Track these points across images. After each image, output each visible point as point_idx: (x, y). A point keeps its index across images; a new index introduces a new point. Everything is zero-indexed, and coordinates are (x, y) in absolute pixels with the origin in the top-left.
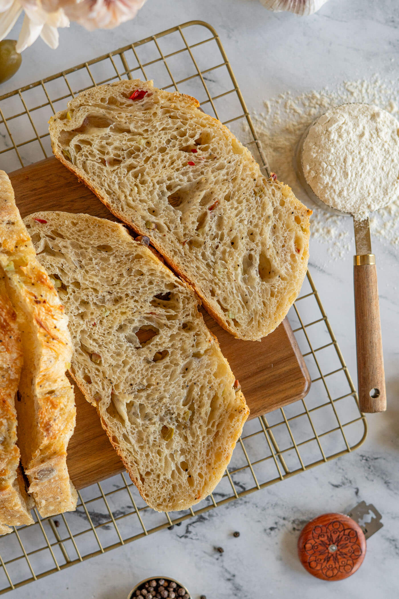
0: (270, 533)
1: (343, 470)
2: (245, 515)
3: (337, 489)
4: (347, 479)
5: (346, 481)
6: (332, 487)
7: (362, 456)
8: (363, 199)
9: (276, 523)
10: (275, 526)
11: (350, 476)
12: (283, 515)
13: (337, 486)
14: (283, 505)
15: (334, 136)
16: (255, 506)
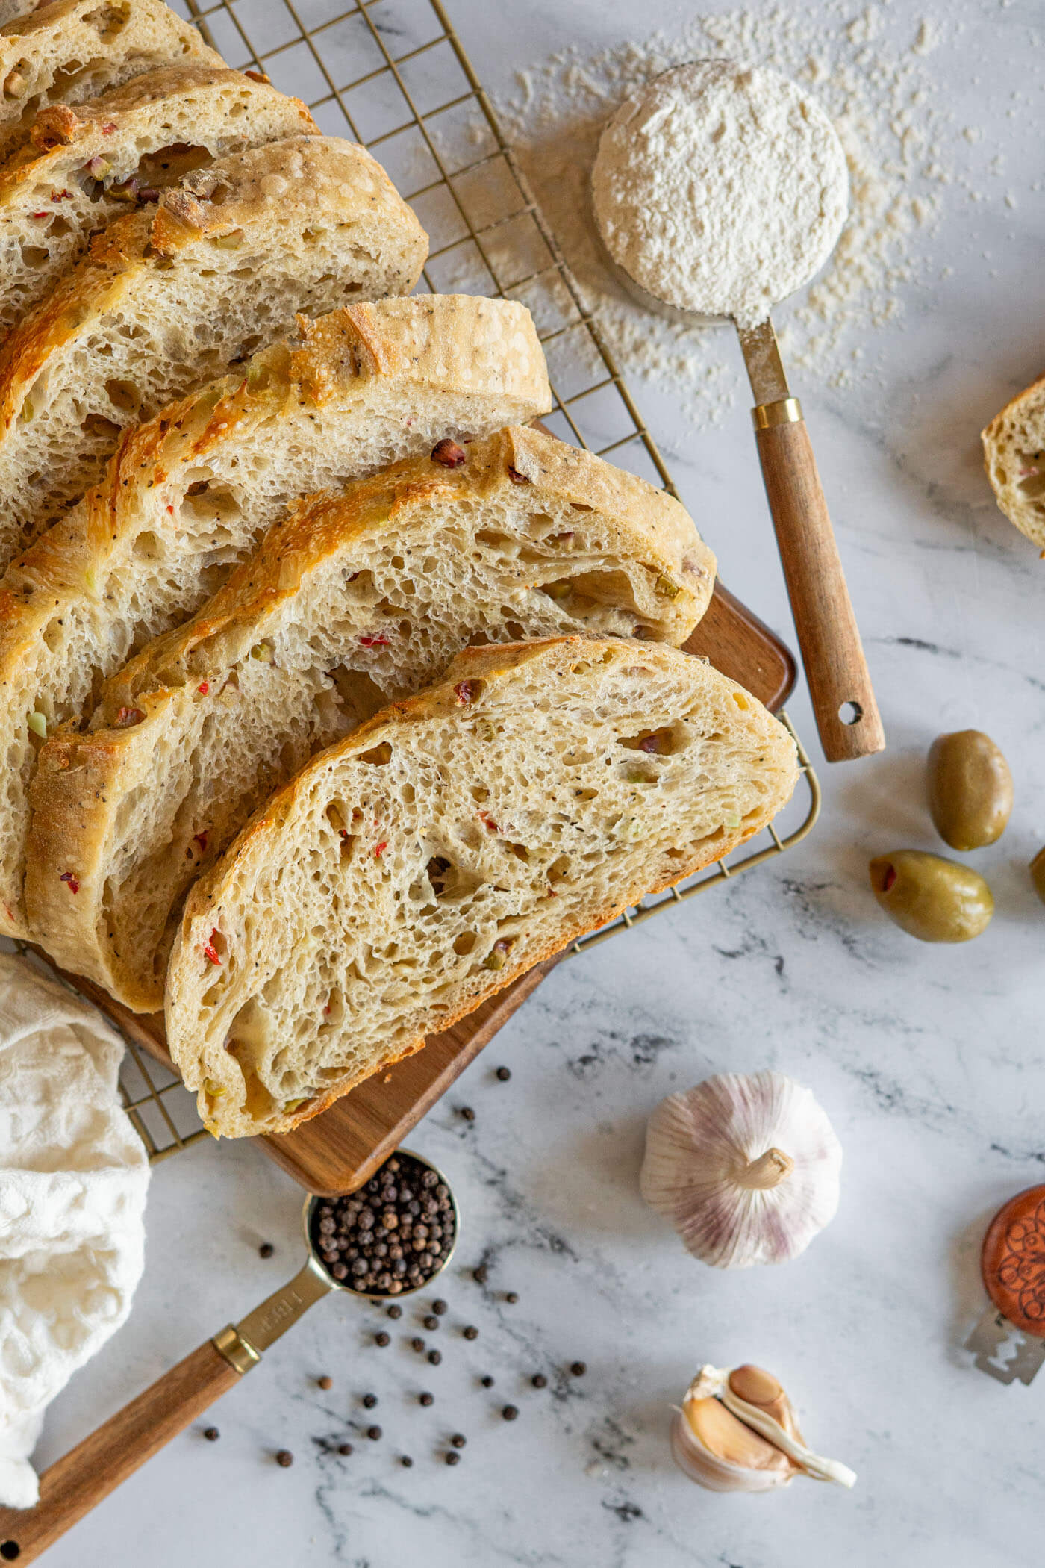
0: (582, 1071)
1: (744, 915)
2: (522, 1031)
3: (732, 961)
4: (754, 937)
5: (751, 942)
6: (721, 957)
7: (787, 882)
8: (748, 278)
9: (595, 1047)
10: (592, 1053)
11: (762, 930)
12: (608, 1027)
13: (732, 955)
14: (609, 1005)
15: (656, 146)
16: (543, 1010)
